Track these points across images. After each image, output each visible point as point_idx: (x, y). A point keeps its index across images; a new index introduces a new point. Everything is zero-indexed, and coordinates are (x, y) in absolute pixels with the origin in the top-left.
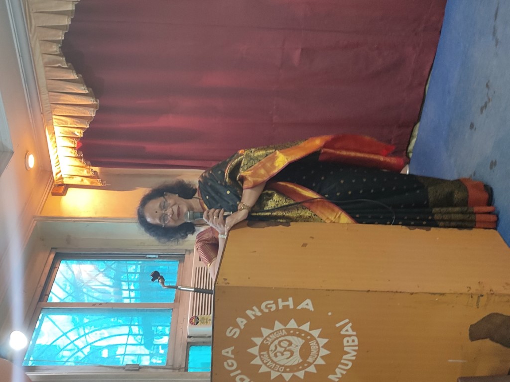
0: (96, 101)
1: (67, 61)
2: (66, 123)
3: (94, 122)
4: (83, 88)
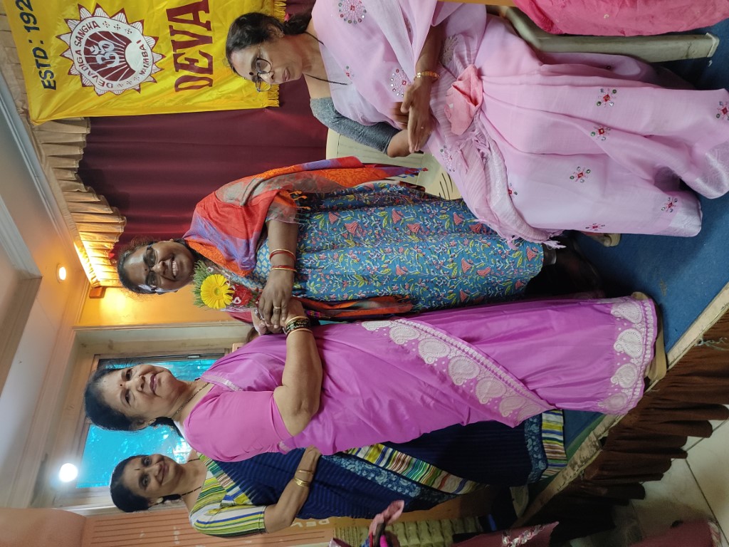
0: (123, 219)
1: (86, 185)
2: (94, 238)
4: (106, 209)
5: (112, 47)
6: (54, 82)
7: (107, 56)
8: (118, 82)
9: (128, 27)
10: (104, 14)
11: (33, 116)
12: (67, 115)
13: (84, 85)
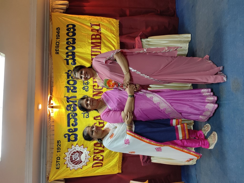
5: (78, 155)
6: (59, 167)
7: (76, 158)
8: (77, 165)
9: (83, 149)
10: (78, 146)
11: (50, 178)
12: (60, 178)
13: (67, 167)
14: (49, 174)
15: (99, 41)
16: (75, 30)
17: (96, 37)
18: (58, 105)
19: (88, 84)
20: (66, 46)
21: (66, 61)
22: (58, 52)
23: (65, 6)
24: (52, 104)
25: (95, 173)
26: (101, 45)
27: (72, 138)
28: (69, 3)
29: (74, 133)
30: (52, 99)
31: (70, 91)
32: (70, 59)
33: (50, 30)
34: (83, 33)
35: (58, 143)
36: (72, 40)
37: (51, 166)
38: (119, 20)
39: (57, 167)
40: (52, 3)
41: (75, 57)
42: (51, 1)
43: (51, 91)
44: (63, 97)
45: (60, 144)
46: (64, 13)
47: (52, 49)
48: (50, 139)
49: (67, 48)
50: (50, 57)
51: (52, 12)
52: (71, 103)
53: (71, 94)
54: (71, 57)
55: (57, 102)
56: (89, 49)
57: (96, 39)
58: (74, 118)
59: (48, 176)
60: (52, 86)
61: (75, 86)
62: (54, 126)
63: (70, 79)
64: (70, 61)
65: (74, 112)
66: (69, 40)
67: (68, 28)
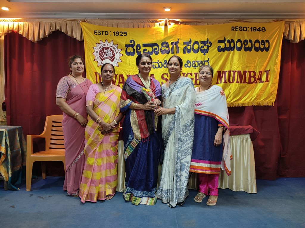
0: (36, 41)
1: (53, 32)
3: (27, 39)
4: (42, 36)
5: (110, 56)
7: (107, 53)
8: (98, 55)
9: (117, 62)
10: (120, 56)
11: (84, 23)
12: (84, 35)
13: (96, 43)
14: (89, 22)
15: (247, 81)
16: (262, 50)
17: (252, 77)
18: (169, 32)
19: (194, 67)
20: (241, 39)
21: (223, 39)
22: (235, 29)
23: (293, 38)
24: (170, 24)
25: (89, 75)
26: (242, 83)
27: (129, 49)
28: (297, 43)
29: (136, 52)
30: (176, 24)
31: (186, 45)
32: (225, 44)
33: (261, 20)
34: (258, 60)
35: (124, 32)
36: (250, 46)
37: (98, 24)
38: (273, 106)
39: (97, 32)
40: (297, 22)
41: (227, 51)
42: (299, 21)
43: (185, 23)
44: (178, 38)
45: (123, 35)
46: (284, 36)
47: (237, 22)
48: (128, 23)
49: (239, 41)
50: (227, 21)
51: (285, 21)
52: (171, 47)
53: (181, 46)
54: (228, 46)
55: (173, 30)
56: (237, 68)
57: (250, 77)
58: (153, 51)
59: (86, 21)
60: (192, 23)
61: (192, 51)
62: (144, 27)
63: (201, 45)
64: (222, 45)
65: (160, 51)
66: (250, 43)
67: (265, 42)
